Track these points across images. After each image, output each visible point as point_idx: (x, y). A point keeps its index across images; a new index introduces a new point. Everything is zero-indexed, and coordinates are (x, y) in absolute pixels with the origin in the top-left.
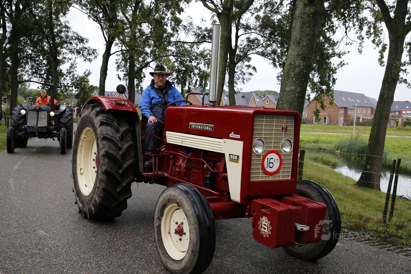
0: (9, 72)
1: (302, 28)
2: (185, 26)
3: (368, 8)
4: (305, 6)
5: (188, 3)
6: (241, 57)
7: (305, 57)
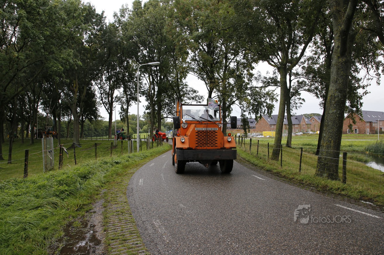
0: (156, 114)
1: (337, 72)
2: (256, 77)
3: (382, 54)
4: (339, 57)
5: (257, 63)
6: (294, 93)
7: (342, 91)
